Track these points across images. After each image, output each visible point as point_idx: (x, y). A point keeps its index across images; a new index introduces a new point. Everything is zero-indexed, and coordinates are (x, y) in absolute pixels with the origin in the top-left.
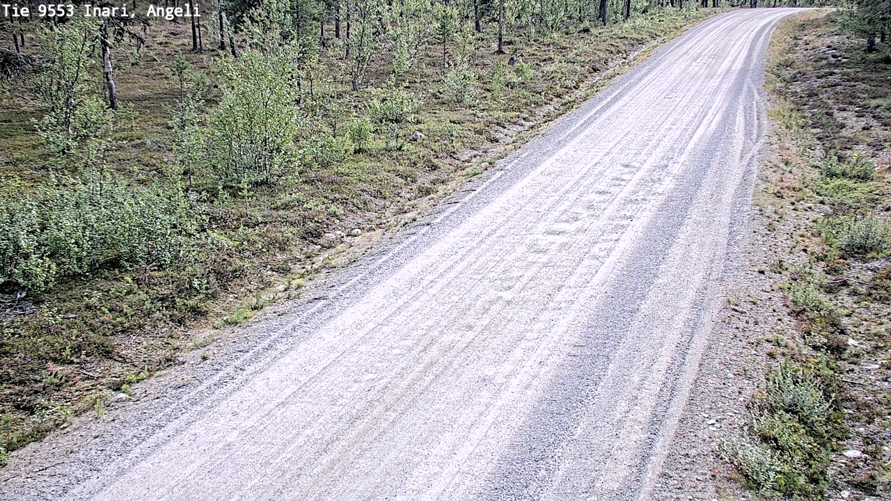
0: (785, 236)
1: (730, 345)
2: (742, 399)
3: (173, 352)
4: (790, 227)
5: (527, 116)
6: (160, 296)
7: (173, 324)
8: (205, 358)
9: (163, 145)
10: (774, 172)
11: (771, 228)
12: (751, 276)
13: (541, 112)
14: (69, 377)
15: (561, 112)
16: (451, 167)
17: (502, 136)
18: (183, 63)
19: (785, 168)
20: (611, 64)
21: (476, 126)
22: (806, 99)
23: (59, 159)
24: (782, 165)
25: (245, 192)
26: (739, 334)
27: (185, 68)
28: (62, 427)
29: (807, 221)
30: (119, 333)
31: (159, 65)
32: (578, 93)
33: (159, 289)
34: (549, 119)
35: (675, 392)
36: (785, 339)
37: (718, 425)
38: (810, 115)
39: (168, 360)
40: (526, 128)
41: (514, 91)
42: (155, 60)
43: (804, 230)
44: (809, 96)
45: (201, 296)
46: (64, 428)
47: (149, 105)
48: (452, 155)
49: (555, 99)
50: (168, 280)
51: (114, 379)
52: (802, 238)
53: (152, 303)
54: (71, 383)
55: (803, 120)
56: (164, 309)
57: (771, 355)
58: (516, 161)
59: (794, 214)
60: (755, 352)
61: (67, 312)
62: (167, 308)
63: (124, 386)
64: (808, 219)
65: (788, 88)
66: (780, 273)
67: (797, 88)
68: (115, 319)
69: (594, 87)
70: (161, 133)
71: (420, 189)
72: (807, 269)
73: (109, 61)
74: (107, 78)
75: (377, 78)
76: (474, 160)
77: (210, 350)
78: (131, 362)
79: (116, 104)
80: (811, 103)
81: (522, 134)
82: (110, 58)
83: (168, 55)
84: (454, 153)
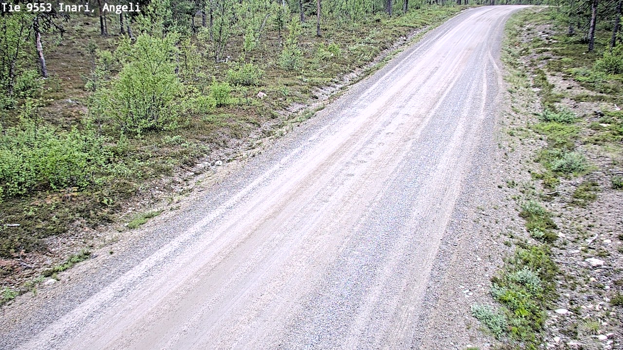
0: (516, 163)
1: (478, 238)
2: (487, 275)
3: (89, 248)
4: (519, 156)
5: (338, 80)
6: (79, 210)
7: (89, 229)
8: (111, 253)
9: (80, 103)
11: (506, 157)
12: (493, 191)
13: (347, 78)
14: (13, 268)
15: (361, 78)
16: (285, 116)
17: (321, 94)
18: (94, 45)
19: (515, 115)
20: (395, 45)
21: (302, 87)
22: (529, 68)
23: (5, 113)
24: (513, 114)
25: (139, 135)
26: (485, 231)
27: (96, 48)
29: (530, 152)
30: (50, 236)
31: (77, 46)
32: (373, 64)
33: (78, 204)
34: (353, 82)
36: (517, 234)
37: (471, 294)
38: (532, 79)
39: (85, 254)
40: (337, 90)
41: (328, 63)
42: (74, 42)
43: (529, 158)
44: (530, 66)
45: (109, 209)
46: (10, 304)
47: (70, 75)
48: (285, 108)
49: (358, 69)
50: (85, 198)
51: (46, 268)
52: (527, 164)
54: (15, 272)
55: (527, 82)
56: (82, 218)
57: (506, 244)
58: (330, 112)
59: (521, 147)
60: (496, 243)
61: (12, 222)
62: (84, 217)
63: (54, 274)
64: (531, 150)
65: (516, 61)
66: (512, 188)
67: (523, 60)
68: (46, 227)
69: (384, 60)
70: (79, 93)
71: (264, 132)
72: (531, 185)
73: (40, 44)
74: (39, 55)
75: (232, 55)
76: (301, 111)
77: (116, 247)
78: (58, 257)
79: (47, 74)
80: (532, 71)
81: (334, 93)
82: (41, 41)
83: (83, 38)
84: (287, 107)
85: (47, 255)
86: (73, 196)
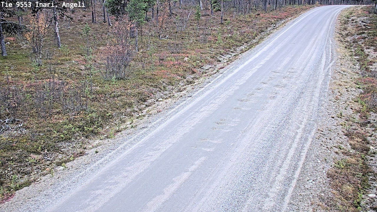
0: (343, 103)
1: (319, 149)
2: (324, 172)
3: (83, 150)
4: (345, 98)
5: (233, 51)
6: (78, 126)
7: (83, 138)
8: (97, 152)
9: (80, 63)
10: (339, 75)
11: (337, 99)
12: (329, 119)
13: (238, 49)
14: (40, 160)
15: (247, 49)
16: (200, 72)
17: (222, 59)
18: (88, 29)
19: (343, 73)
20: (269, 29)
21: (211, 55)
22: (352, 44)
23: (37, 69)
25: (114, 83)
26: (323, 144)
27: (89, 30)
28: (37, 181)
29: (352, 96)
30: (61, 142)
31: (78, 29)
32: (254, 41)
33: (78, 123)
34: (242, 52)
35: (296, 168)
36: (343, 146)
37: (314, 183)
38: (354, 51)
39: (81, 153)
40: (233, 56)
41: (227, 40)
42: (76, 27)
43: (351, 100)
44: (354, 42)
45: (95, 126)
46: (38, 181)
47: (74, 46)
48: (201, 67)
49: (245, 44)
50: (81, 120)
51: (59, 161)
52: (350, 103)
53: (75, 129)
54: (41, 162)
55: (351, 53)
56: (80, 131)
57: (337, 153)
58: (228, 70)
59: (346, 93)
60: (330, 152)
61: (39, 133)
62: (81, 131)
63: (63, 164)
64: (353, 95)
65: (344, 39)
66: (341, 118)
67: (349, 39)
68: (59, 136)
69: (262, 39)
70: (79, 57)
71: (187, 81)
72: (353, 116)
73: (58, 28)
74: (57, 34)
75: (169, 35)
76: (210, 69)
77: (99, 149)
78: (66, 154)
79: (60, 46)
80: (354, 46)
81: (230, 59)
82: (58, 26)
83: (82, 25)
84: (202, 66)
85: (59, 153)
86: (75, 118)
